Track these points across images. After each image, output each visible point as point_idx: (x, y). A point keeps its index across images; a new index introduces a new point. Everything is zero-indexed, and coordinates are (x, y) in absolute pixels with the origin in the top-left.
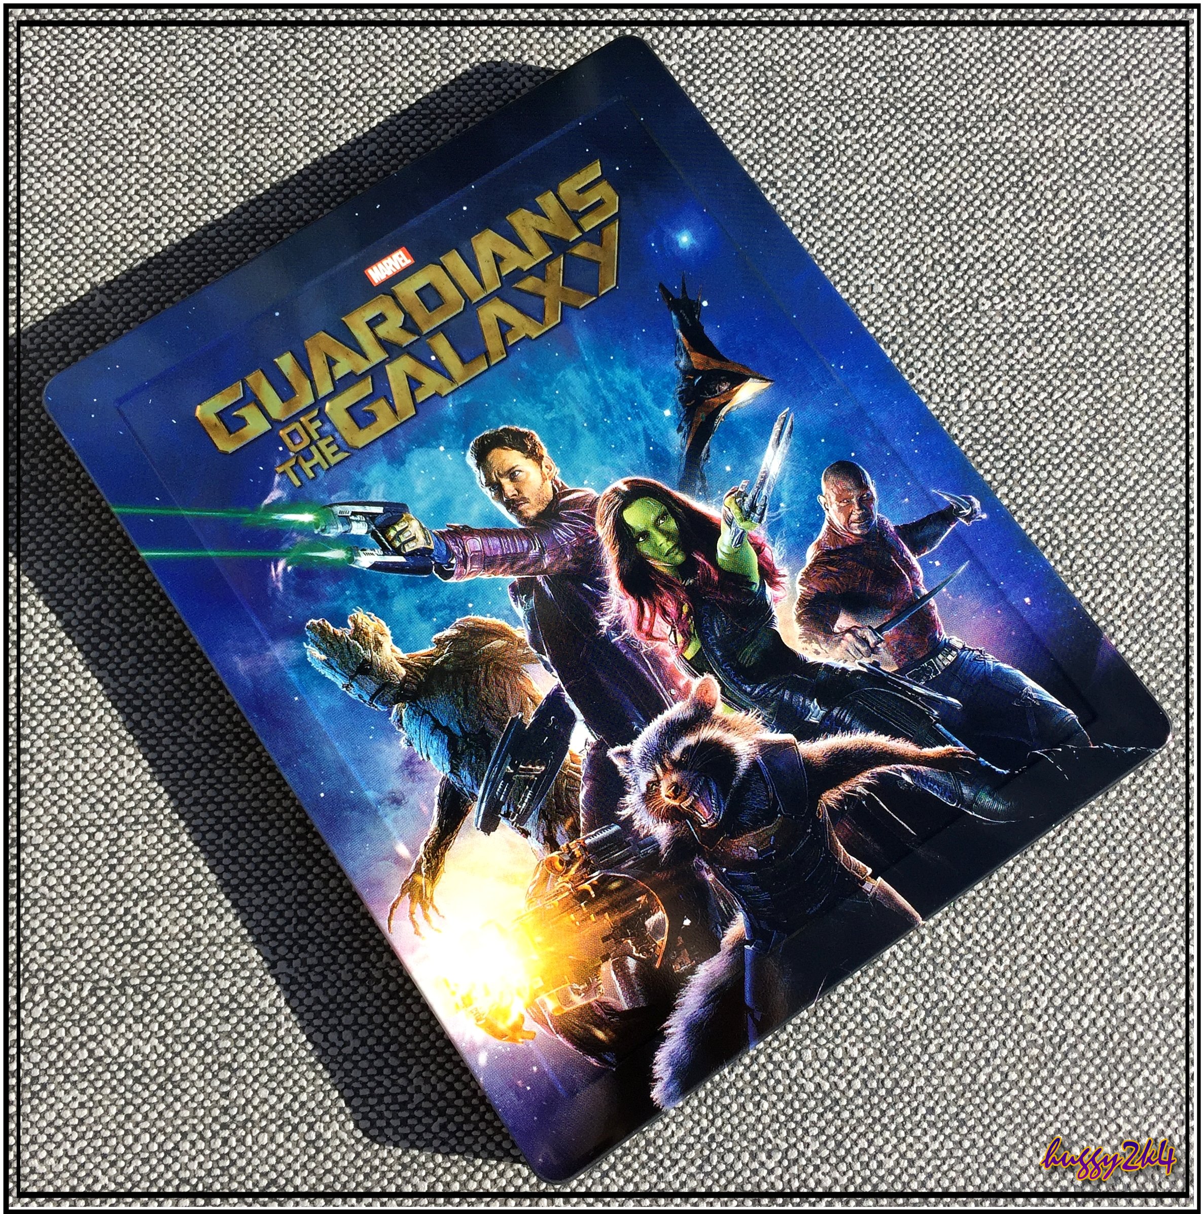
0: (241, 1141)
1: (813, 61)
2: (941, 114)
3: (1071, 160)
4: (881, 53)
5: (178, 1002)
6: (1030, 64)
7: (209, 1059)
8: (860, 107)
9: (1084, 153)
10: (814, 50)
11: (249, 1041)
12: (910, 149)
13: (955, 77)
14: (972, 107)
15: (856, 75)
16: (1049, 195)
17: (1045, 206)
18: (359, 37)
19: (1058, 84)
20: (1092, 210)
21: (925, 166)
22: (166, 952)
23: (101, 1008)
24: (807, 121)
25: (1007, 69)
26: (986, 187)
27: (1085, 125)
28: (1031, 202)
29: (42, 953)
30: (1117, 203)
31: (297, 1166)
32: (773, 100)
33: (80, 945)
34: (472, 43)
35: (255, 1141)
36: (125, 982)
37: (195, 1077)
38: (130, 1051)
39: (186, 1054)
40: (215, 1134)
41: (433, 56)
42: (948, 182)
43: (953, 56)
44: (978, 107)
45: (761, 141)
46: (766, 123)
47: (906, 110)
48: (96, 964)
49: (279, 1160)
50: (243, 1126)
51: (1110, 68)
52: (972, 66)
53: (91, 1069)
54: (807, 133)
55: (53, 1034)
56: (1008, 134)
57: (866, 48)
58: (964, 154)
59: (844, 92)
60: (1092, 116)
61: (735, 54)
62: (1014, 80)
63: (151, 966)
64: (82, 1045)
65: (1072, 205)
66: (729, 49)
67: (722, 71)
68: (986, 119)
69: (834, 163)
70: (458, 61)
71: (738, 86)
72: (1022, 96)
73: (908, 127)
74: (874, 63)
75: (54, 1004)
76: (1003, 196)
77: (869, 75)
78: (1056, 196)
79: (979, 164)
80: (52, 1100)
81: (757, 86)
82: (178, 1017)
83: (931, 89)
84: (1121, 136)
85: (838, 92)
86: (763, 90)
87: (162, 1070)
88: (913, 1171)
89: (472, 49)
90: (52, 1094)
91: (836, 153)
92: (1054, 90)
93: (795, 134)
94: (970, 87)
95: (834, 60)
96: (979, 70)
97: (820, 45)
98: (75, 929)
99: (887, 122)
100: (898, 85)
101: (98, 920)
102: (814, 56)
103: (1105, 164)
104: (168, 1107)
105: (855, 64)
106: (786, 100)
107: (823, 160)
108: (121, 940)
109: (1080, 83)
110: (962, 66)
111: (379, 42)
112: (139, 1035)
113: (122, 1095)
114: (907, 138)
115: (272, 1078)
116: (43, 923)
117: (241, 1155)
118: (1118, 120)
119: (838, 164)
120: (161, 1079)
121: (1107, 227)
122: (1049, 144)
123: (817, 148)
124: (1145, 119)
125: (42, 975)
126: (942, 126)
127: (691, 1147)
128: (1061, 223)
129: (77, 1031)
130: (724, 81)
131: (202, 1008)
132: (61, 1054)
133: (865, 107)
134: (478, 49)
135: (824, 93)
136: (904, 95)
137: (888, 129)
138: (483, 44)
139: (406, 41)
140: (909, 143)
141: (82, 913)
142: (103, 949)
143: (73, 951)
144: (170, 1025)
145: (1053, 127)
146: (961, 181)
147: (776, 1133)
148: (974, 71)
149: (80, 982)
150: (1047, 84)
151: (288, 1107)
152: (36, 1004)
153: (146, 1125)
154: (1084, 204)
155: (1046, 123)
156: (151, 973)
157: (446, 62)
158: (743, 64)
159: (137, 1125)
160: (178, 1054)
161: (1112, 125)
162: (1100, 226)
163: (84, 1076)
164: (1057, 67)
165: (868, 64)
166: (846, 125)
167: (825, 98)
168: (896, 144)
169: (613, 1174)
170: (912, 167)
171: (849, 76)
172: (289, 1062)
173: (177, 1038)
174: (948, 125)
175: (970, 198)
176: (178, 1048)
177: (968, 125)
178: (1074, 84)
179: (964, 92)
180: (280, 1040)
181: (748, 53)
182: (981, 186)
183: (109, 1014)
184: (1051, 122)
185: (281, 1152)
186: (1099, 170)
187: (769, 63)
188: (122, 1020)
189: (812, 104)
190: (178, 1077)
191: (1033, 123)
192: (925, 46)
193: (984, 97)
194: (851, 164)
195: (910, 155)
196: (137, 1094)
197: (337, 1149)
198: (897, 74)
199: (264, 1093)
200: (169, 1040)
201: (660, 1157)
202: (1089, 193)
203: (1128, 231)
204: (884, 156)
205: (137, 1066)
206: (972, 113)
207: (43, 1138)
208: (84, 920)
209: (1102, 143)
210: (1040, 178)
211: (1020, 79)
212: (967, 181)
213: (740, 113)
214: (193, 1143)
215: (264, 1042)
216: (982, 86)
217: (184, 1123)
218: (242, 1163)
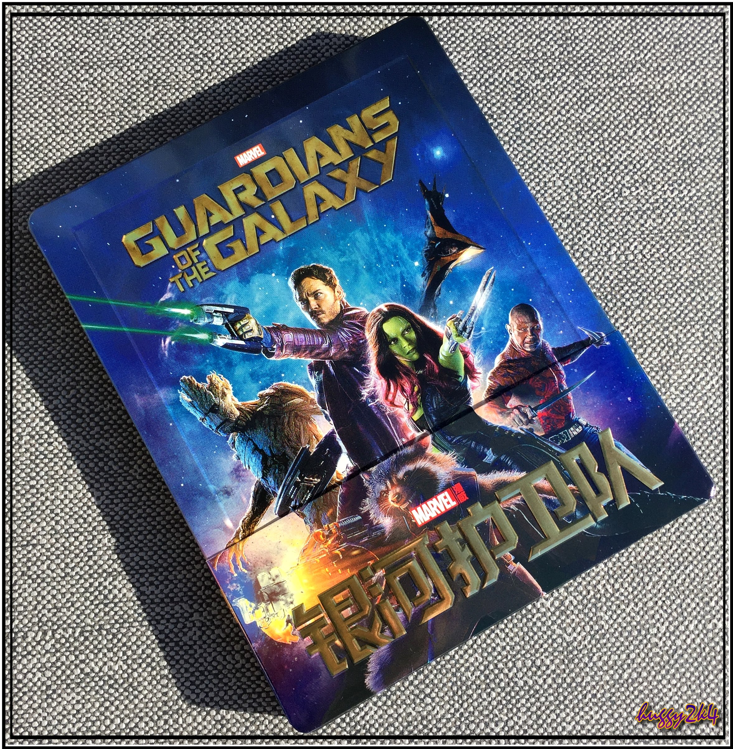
0: (176, 721)
1: (516, 34)
2: (598, 68)
3: (681, 96)
4: (559, 28)
5: (134, 639)
6: (655, 33)
7: (154, 673)
8: (546, 64)
9: (689, 92)
12: (578, 91)
13: (607, 43)
14: (618, 63)
15: (543, 43)
16: (667, 120)
17: (664, 127)
18: (225, 25)
19: (673, 47)
20: (694, 129)
21: (588, 102)
22: (125, 608)
23: (87, 643)
24: (512, 74)
25: (640, 37)
26: (626, 115)
27: (690, 73)
28: (655, 125)
29: (49, 611)
30: (709, 124)
32: (491, 61)
33: (73, 605)
34: (297, 27)
35: (184, 721)
36: (101, 627)
37: (146, 683)
38: (106, 669)
39: (140, 670)
40: (160, 718)
41: (273, 36)
42: (602, 113)
43: (606, 29)
44: (621, 63)
45: (483, 88)
46: (486, 76)
47: (576, 66)
48: (83, 617)
50: (177, 712)
51: (705, 35)
52: (618, 35)
53: (83, 680)
54: (513, 82)
55: (58, 659)
56: (641, 80)
57: (550, 25)
58: (612, 94)
59: (536, 54)
60: (694, 67)
61: (466, 31)
62: (645, 44)
63: (117, 617)
64: (77, 666)
65: (681, 126)
66: (462, 27)
67: (458, 42)
68: (627, 70)
69: (530, 102)
70: (289, 40)
71: (468, 52)
72: (649, 55)
73: (577, 77)
74: (555, 35)
75: (58, 641)
76: (637, 121)
77: (552, 43)
78: (671, 120)
79: (622, 100)
80: (60, 699)
81: (480, 52)
82: (134, 647)
83: (591, 51)
84: (713, 80)
85: (532, 55)
86: (484, 54)
87: (126, 680)
89: (298, 31)
90: (59, 695)
91: (531, 95)
92: (670, 50)
93: (505, 83)
94: (617, 50)
95: (530, 33)
96: (622, 39)
97: (520, 24)
98: (68, 596)
99: (564, 74)
100: (571, 49)
101: (82, 590)
102: (517, 31)
103: (702, 99)
104: (131, 702)
105: (543, 36)
106: (499, 60)
107: (523, 100)
108: (97, 602)
109: (686, 46)
110: (611, 36)
111: (238, 28)
112: (111, 659)
113: (102, 696)
114: (577, 84)
115: (192, 683)
116: (49, 593)
118: (711, 69)
119: (532, 102)
120: (126, 685)
121: (704, 140)
122: (667, 86)
123: (519, 92)
125: (50, 624)
126: (598, 76)
127: (449, 720)
128: (674, 138)
129: (73, 658)
130: (459, 49)
131: (149, 642)
132: (64, 672)
133: (550, 64)
134: (301, 31)
135: (523, 56)
136: (574, 56)
137: (564, 78)
138: (305, 27)
139: (255, 26)
140: (578, 88)
141: (73, 586)
142: (87, 608)
143: (68, 609)
144: (129, 653)
145: (669, 75)
146: (611, 112)
147: (501, 711)
148: (619, 39)
149: (73, 628)
150: (666, 47)
151: (203, 701)
152: (47, 642)
153: (118, 713)
154: (689, 125)
155: (665, 72)
156: (116, 621)
157: (281, 40)
158: (471, 38)
159: (112, 713)
160: (135, 670)
161: (707, 73)
162: (699, 140)
163: (78, 684)
164: (672, 35)
165: (551, 36)
166: (537, 77)
167: (524, 59)
168: (569, 88)
170: (579, 103)
171: (539, 44)
172: (202, 674)
173: (134, 660)
174: (602, 75)
175: (616, 123)
176: (135, 666)
177: (615, 75)
178: (683, 46)
179: (613, 53)
180: (196, 660)
181: (474, 30)
182: (623, 115)
183: (92, 647)
184: (669, 72)
186: (698, 103)
187: (487, 37)
188: (100, 650)
189: (515, 63)
190: (136, 684)
191: (656, 73)
192: (588, 23)
193: (625, 56)
194: (541, 102)
195: (579, 95)
196: (111, 695)
197: (234, 725)
198: (569, 42)
200: (130, 662)
201: (430, 726)
202: (692, 118)
203: (716, 143)
204: (562, 97)
205: (110, 678)
206: (618, 66)
207: (55, 722)
208: (74, 590)
209: (700, 85)
210: (661, 109)
211: (648, 44)
212: (614, 112)
213: (469, 70)
214: (147, 723)
215: (186, 662)
216: (624, 49)
217: (141, 711)
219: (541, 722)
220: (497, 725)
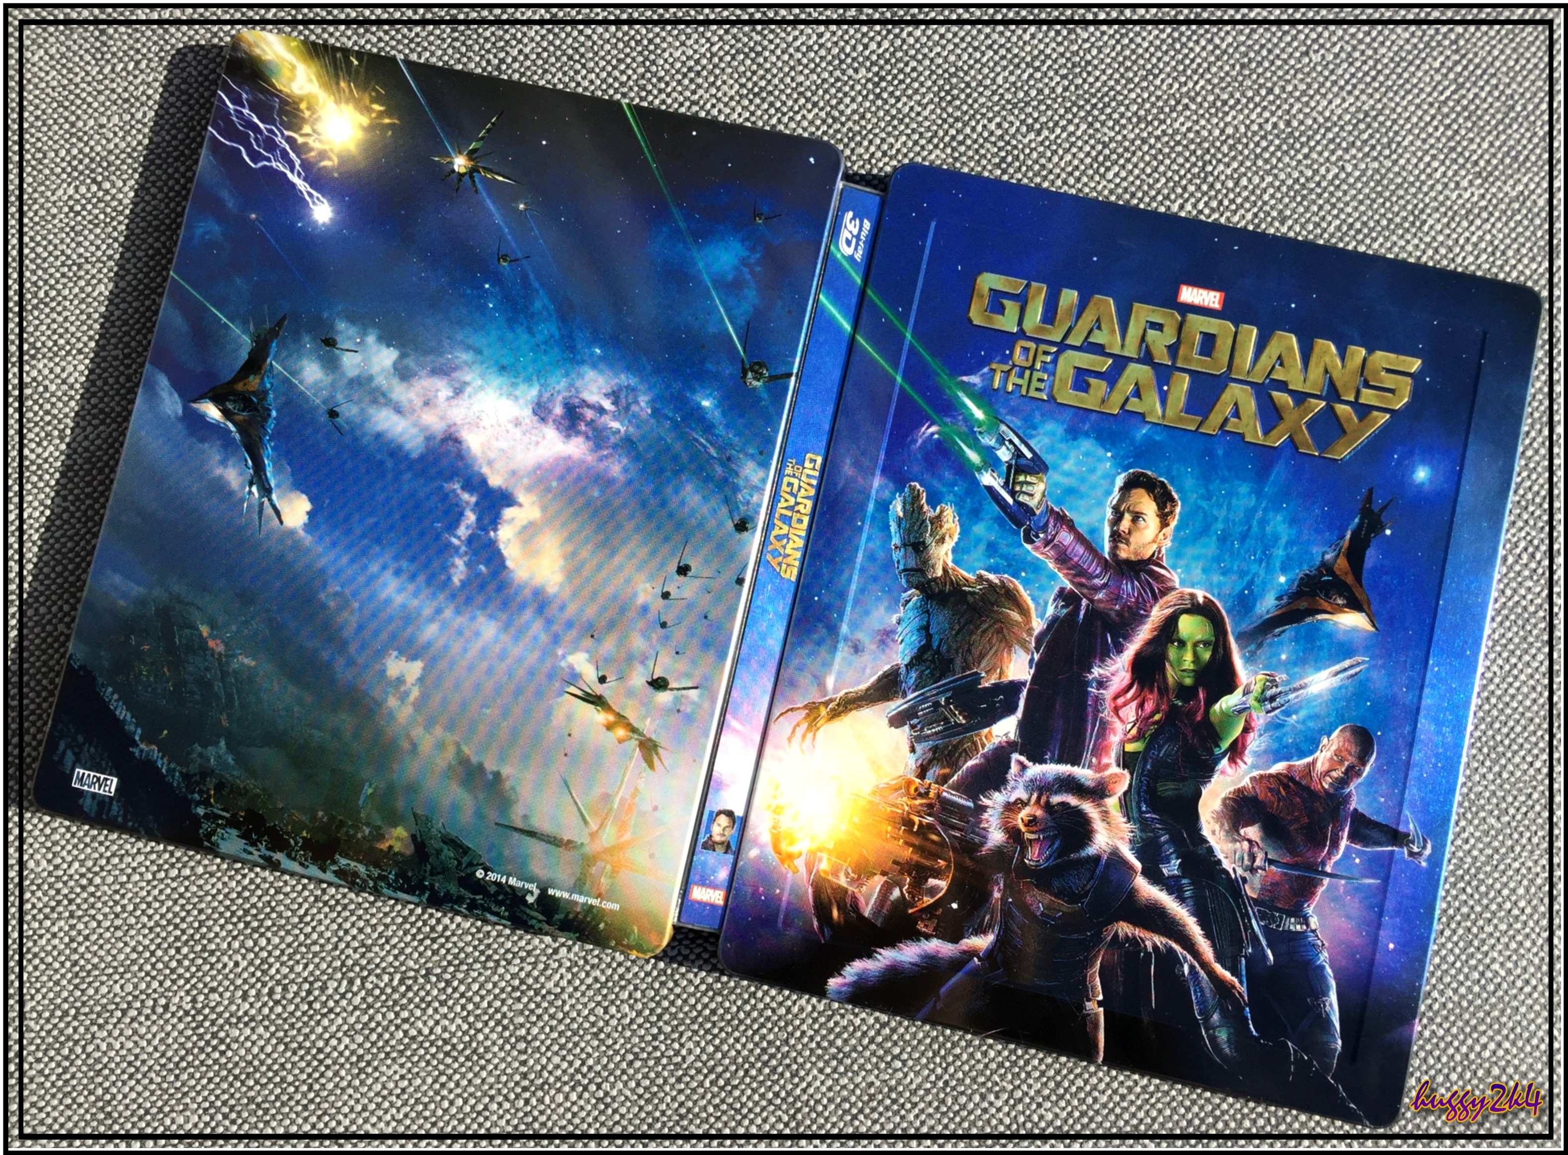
0: (541, 1101)
1: (996, 64)
2: (1122, 109)
3: (1252, 146)
4: (1061, 49)
5: (475, 987)
6: (1210, 47)
7: (507, 1034)
8: (1043, 108)
9: (1263, 138)
10: (996, 52)
11: (539, 1017)
12: (1093, 147)
13: (1135, 68)
14: (1153, 99)
15: (1038, 75)
16: (1230, 184)
17: (1226, 196)
18: (560, 75)
19: (1238, 67)
20: (1272, 196)
21: (1108, 164)
22: (461, 944)
23: (410, 994)
24: (992, 126)
25: (1186, 56)
26: (1168, 181)
27: (1265, 108)
28: (1213, 193)
29: (355, 950)
30: (1297, 187)
31: (590, 1120)
32: (958, 108)
33: (387, 942)
34: (667, 71)
35: (553, 1100)
36: (429, 972)
37: (496, 1049)
38: (438, 1030)
39: (487, 1031)
40: (518, 1096)
41: (631, 89)
42: (1131, 179)
43: (1133, 46)
44: (1159, 98)
45: (949, 151)
46: (953, 132)
47: (1088, 107)
48: (402, 958)
49: (574, 1115)
50: (541, 1088)
51: (1289, 44)
52: (1152, 55)
53: (408, 1046)
54: (993, 139)
55: (371, 1018)
56: (1189, 124)
57: (1047, 45)
58: (1146, 148)
59: (1027, 93)
60: (1271, 98)
61: (920, 62)
62: (1194, 66)
63: (450, 957)
64: (398, 1027)
65: (1253, 192)
66: (913, 57)
67: (908, 81)
68: (1167, 110)
69: (1020, 168)
70: (655, 92)
71: (924, 95)
72: (1202, 82)
73: (1090, 125)
74: (1055, 61)
75: (369, 993)
76: (1185, 189)
77: (1051, 73)
78: (1237, 184)
79: (1160, 157)
80: (377, 1074)
81: (943, 94)
82: (477, 999)
83: (1112, 83)
84: (1301, 116)
85: (1021, 95)
86: (949, 98)
87: (468, 1045)
88: (1125, 1104)
89: (667, 78)
90: (376, 1069)
91: (1022, 157)
92: (1234, 73)
93: (981, 141)
94: (1151, 77)
95: (1016, 61)
96: (1159, 59)
97: (1001, 46)
98: (381, 928)
99: (1070, 122)
100: (1080, 81)
101: (400, 920)
102: (997, 58)
103: (1285, 147)
104: (476, 1075)
105: (1037, 64)
106: (971, 106)
107: (1009, 165)
108: (421, 936)
109: (1260, 64)
110: (1141, 56)
111: (579, 78)
112: (445, 1016)
113: (436, 1068)
114: (1090, 137)
115: (562, 1047)
116: (353, 925)
117: (542, 1113)
118: (1298, 99)
119: (1024, 169)
120: (468, 1052)
121: (1288, 213)
122: (1230, 130)
123: (1003, 154)
124: (1324, 96)
125: (357, 969)
126: (1123, 121)
127: (928, 1091)
128: (1242, 211)
129: (391, 1016)
130: (910, 92)
131: (497, 991)
132: (380, 1036)
133: (1049, 107)
134: (673, 77)
135: (1008, 96)
136: (1086, 92)
137: (1071, 128)
138: (678, 71)
139: (604, 75)
140: (1092, 142)
141: (386, 914)
142: (407, 945)
143: (382, 947)
144: (470, 1007)
145: (1233, 113)
146: (1144, 177)
147: (1003, 1077)
148: (1154, 60)
149: (390, 974)
150: (1227, 68)
151: (578, 1071)
152: (355, 994)
153: (459, 1091)
154: (1265, 191)
155: (1226, 109)
156: (450, 963)
157: (644, 94)
158: (927, 73)
159: (451, 1091)
160: (480, 1031)
161: (1292, 106)
162: (1281, 212)
163: (401, 1053)
164: (1236, 48)
165: (1049, 62)
166: (1030, 128)
167: (1008, 102)
168: (1080, 143)
169: (861, 1117)
170: (1095, 166)
171: (1031, 76)
172: (575, 1033)
173: (477, 1017)
174: (1129, 119)
175: (1153, 193)
176: (479, 1025)
177: (1150, 118)
178: (1254, 65)
179: (1145, 84)
180: (566, 1014)
181: (932, 60)
182: (1163, 180)
183: (417, 1000)
184: (1232, 108)
185: (575, 1109)
186: (1279, 154)
187: (953, 70)
188: (429, 1004)
189: (996, 109)
190: (481, 1050)
191: (1213, 111)
192: (1106, 38)
193: (1164, 87)
194: (1037, 167)
195: (1094, 153)
196: (448, 1066)
197: (622, 1104)
198: (1078, 70)
199: (556, 1060)
200: (471, 1019)
201: (902, 1101)
202: (1269, 179)
203: (1308, 215)
204: (1068, 157)
205: (446, 1042)
206: (1153, 105)
207: (373, 1106)
208: (388, 920)
209: (1282, 125)
210: (1221, 167)
211: (1199, 65)
212: (1149, 176)
213: (927, 124)
214: (500, 1105)
215: (552, 1017)
216: (1163, 76)
217: (491, 1088)
218: (543, 1118)
219: (1061, 1091)
220: (997, 1097)
